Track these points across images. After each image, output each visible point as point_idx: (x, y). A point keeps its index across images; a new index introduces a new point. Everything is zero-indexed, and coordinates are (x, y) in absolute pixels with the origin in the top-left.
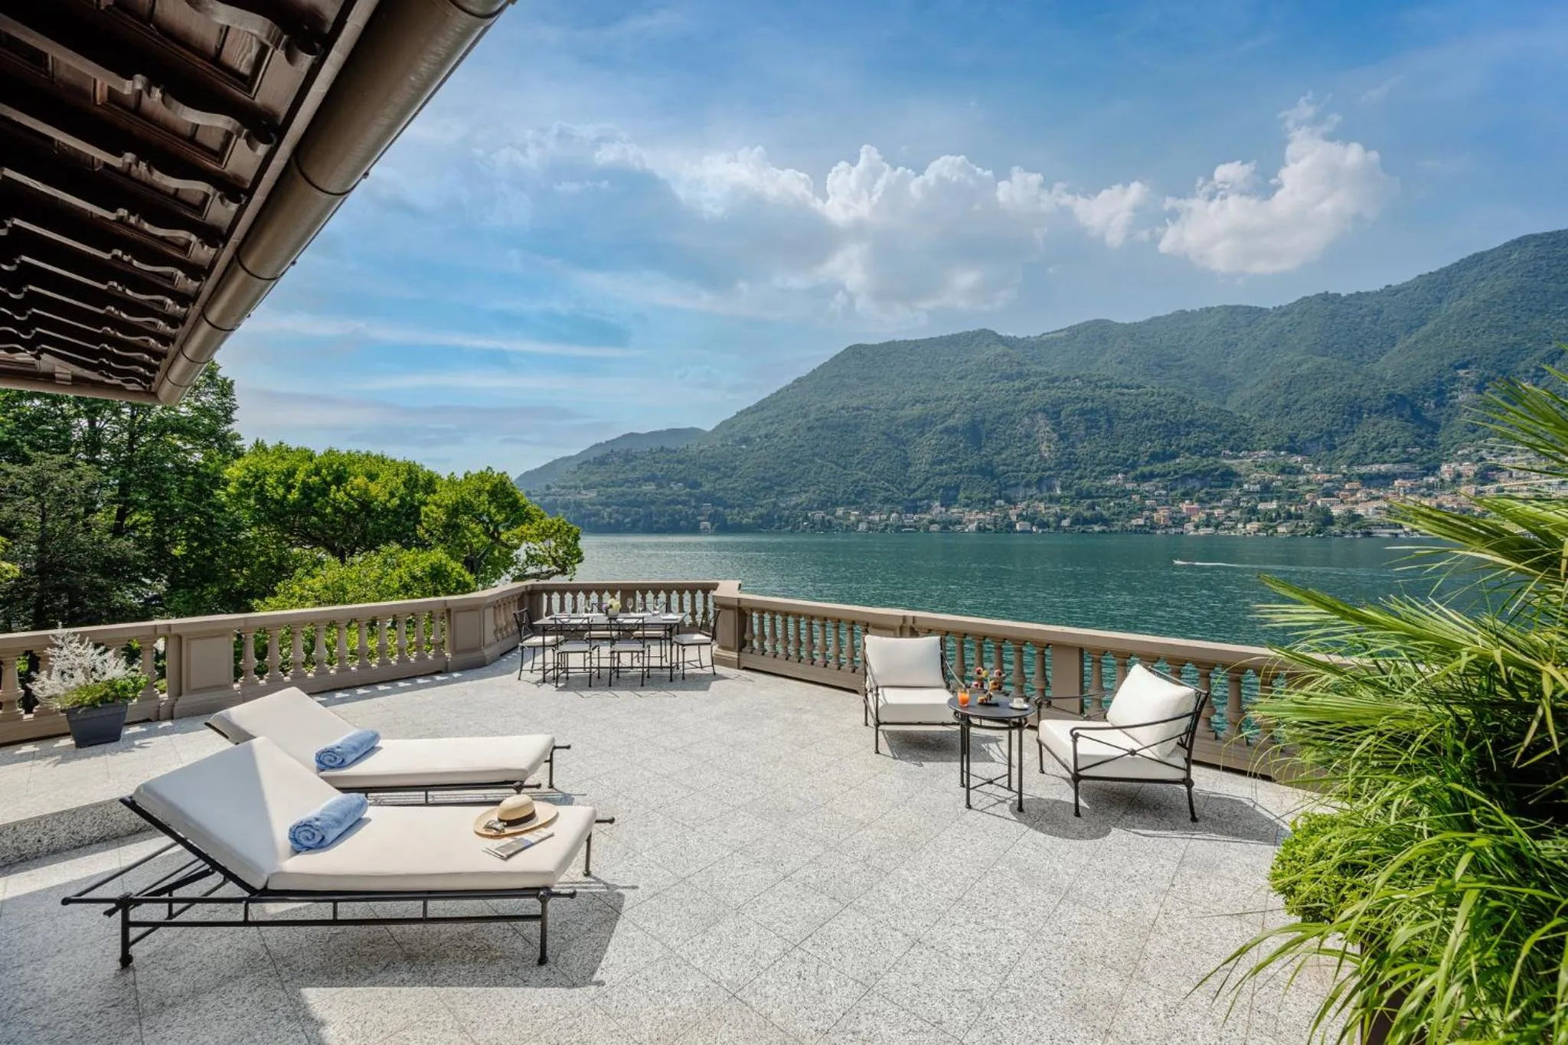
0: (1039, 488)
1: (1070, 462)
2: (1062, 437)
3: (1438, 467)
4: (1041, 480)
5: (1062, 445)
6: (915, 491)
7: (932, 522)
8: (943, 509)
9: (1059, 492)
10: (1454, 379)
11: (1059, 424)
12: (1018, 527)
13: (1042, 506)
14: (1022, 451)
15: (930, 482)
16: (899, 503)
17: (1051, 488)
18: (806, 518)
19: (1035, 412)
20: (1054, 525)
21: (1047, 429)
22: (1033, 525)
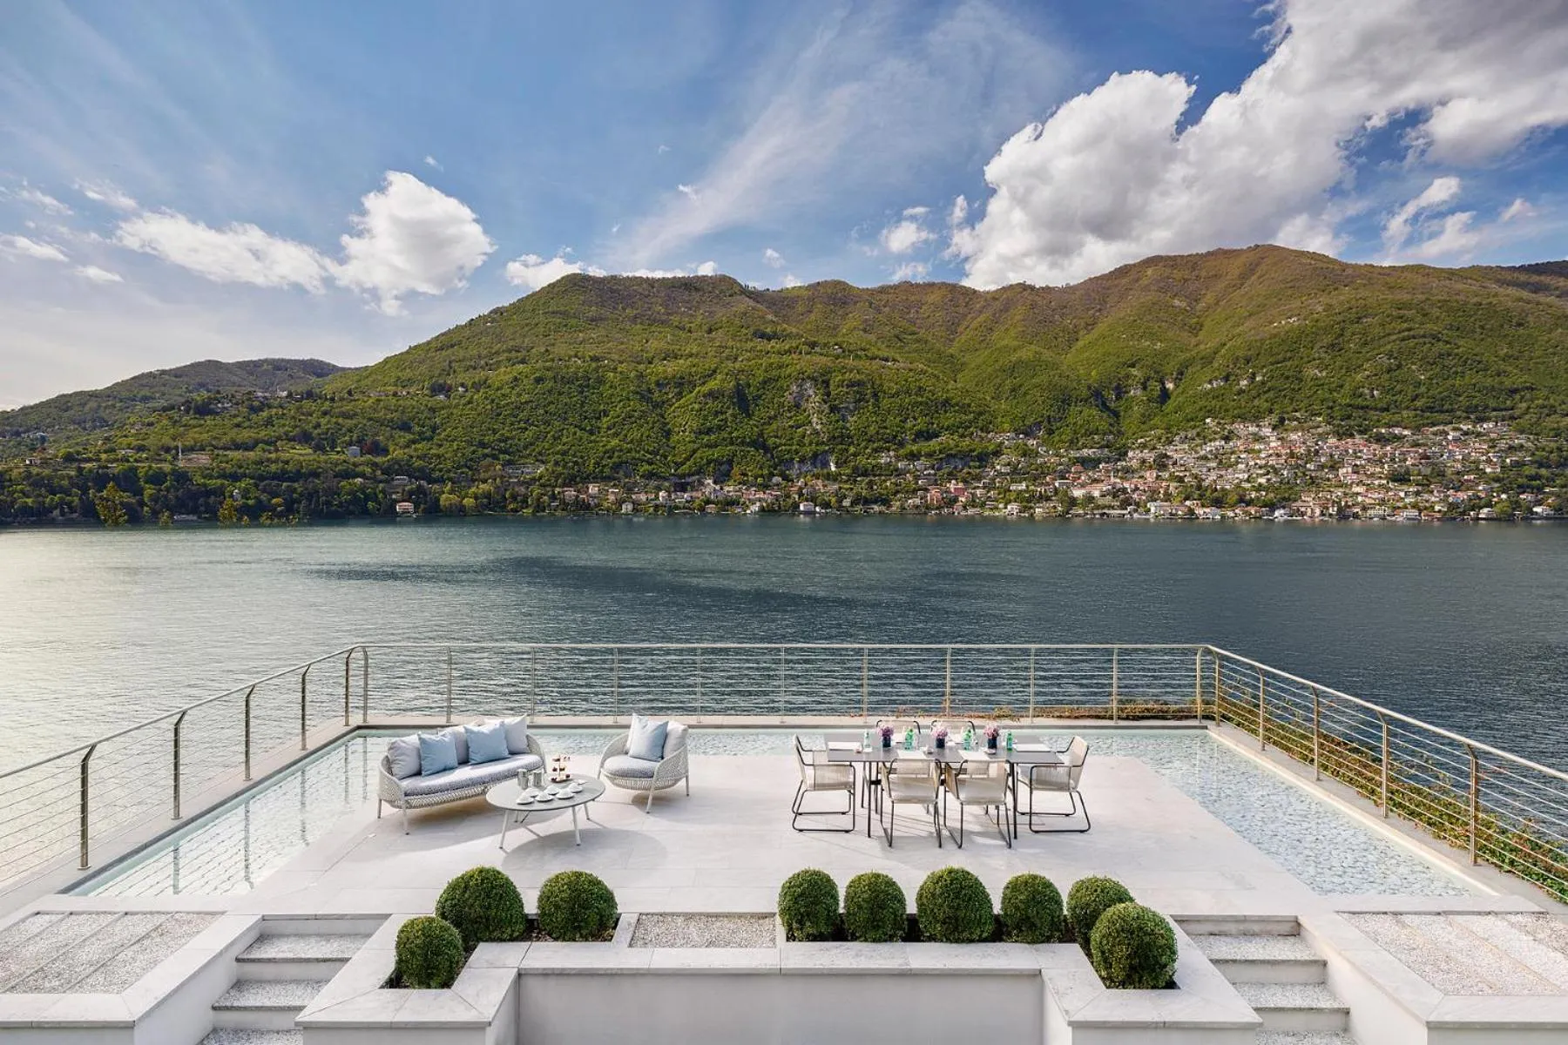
0: (814, 464)
1: (842, 436)
2: (833, 409)
3: (1126, 454)
4: (815, 455)
5: (833, 417)
6: (683, 464)
7: (708, 502)
8: (718, 487)
9: (833, 469)
10: (1128, 376)
11: (828, 394)
12: (802, 508)
13: (820, 482)
14: (791, 423)
15: (698, 455)
16: (665, 479)
17: (825, 464)
18: (553, 497)
19: (803, 379)
20: (836, 505)
21: (817, 399)
22: (816, 506)
